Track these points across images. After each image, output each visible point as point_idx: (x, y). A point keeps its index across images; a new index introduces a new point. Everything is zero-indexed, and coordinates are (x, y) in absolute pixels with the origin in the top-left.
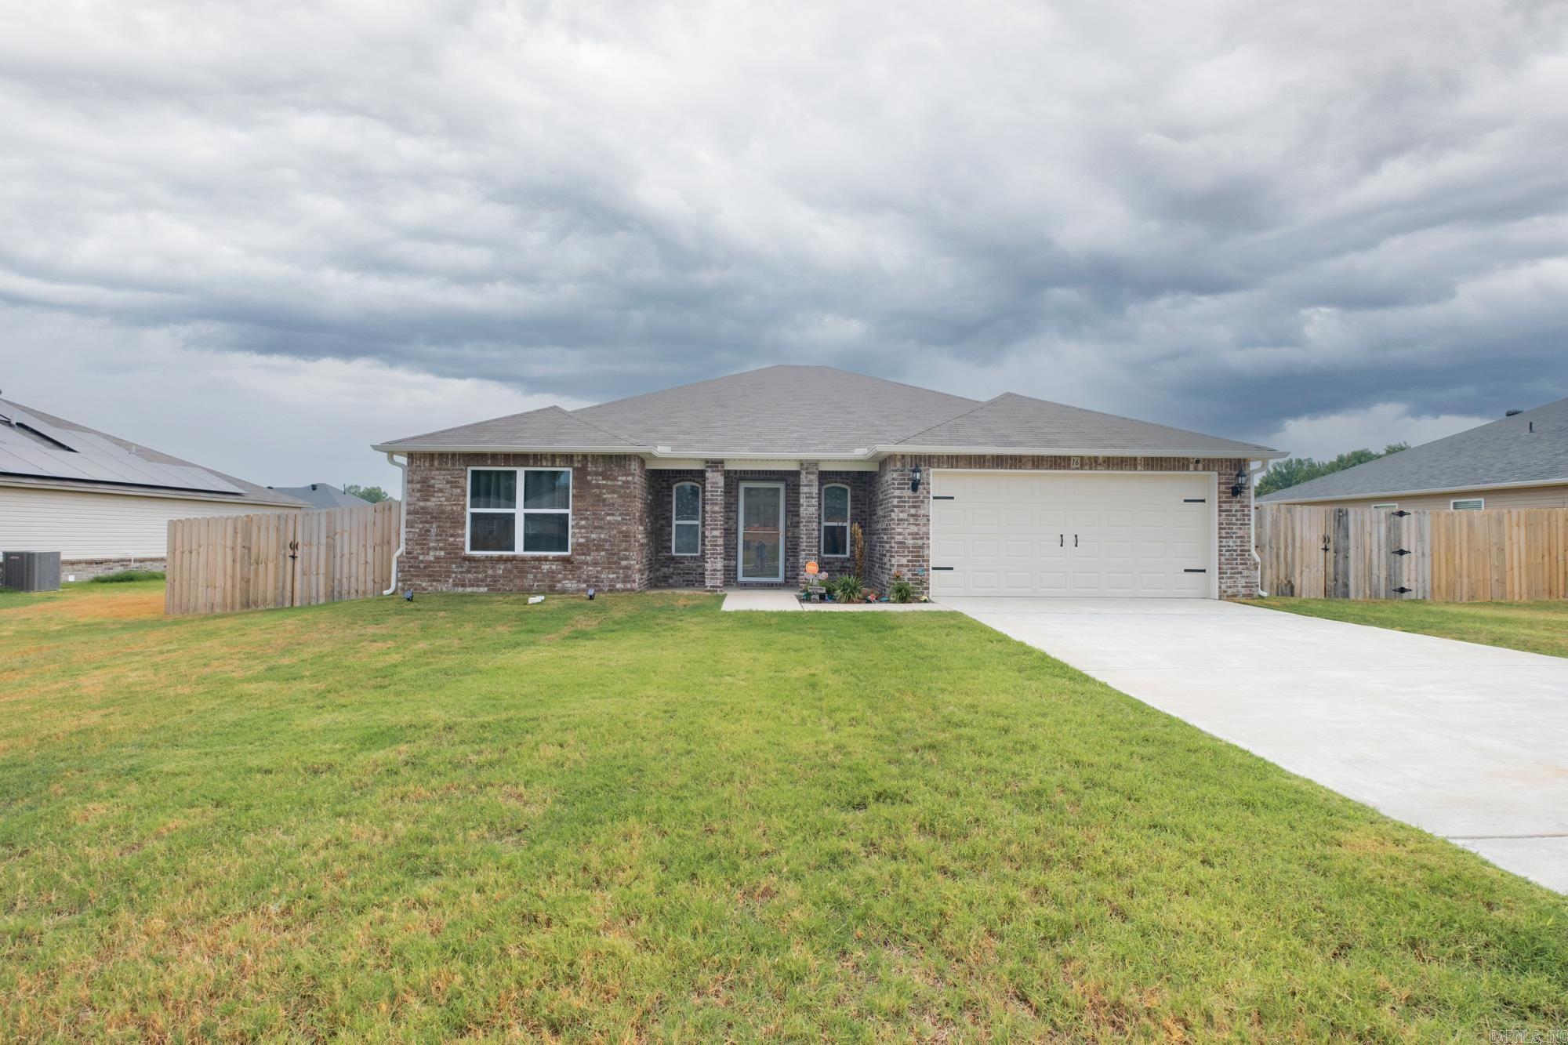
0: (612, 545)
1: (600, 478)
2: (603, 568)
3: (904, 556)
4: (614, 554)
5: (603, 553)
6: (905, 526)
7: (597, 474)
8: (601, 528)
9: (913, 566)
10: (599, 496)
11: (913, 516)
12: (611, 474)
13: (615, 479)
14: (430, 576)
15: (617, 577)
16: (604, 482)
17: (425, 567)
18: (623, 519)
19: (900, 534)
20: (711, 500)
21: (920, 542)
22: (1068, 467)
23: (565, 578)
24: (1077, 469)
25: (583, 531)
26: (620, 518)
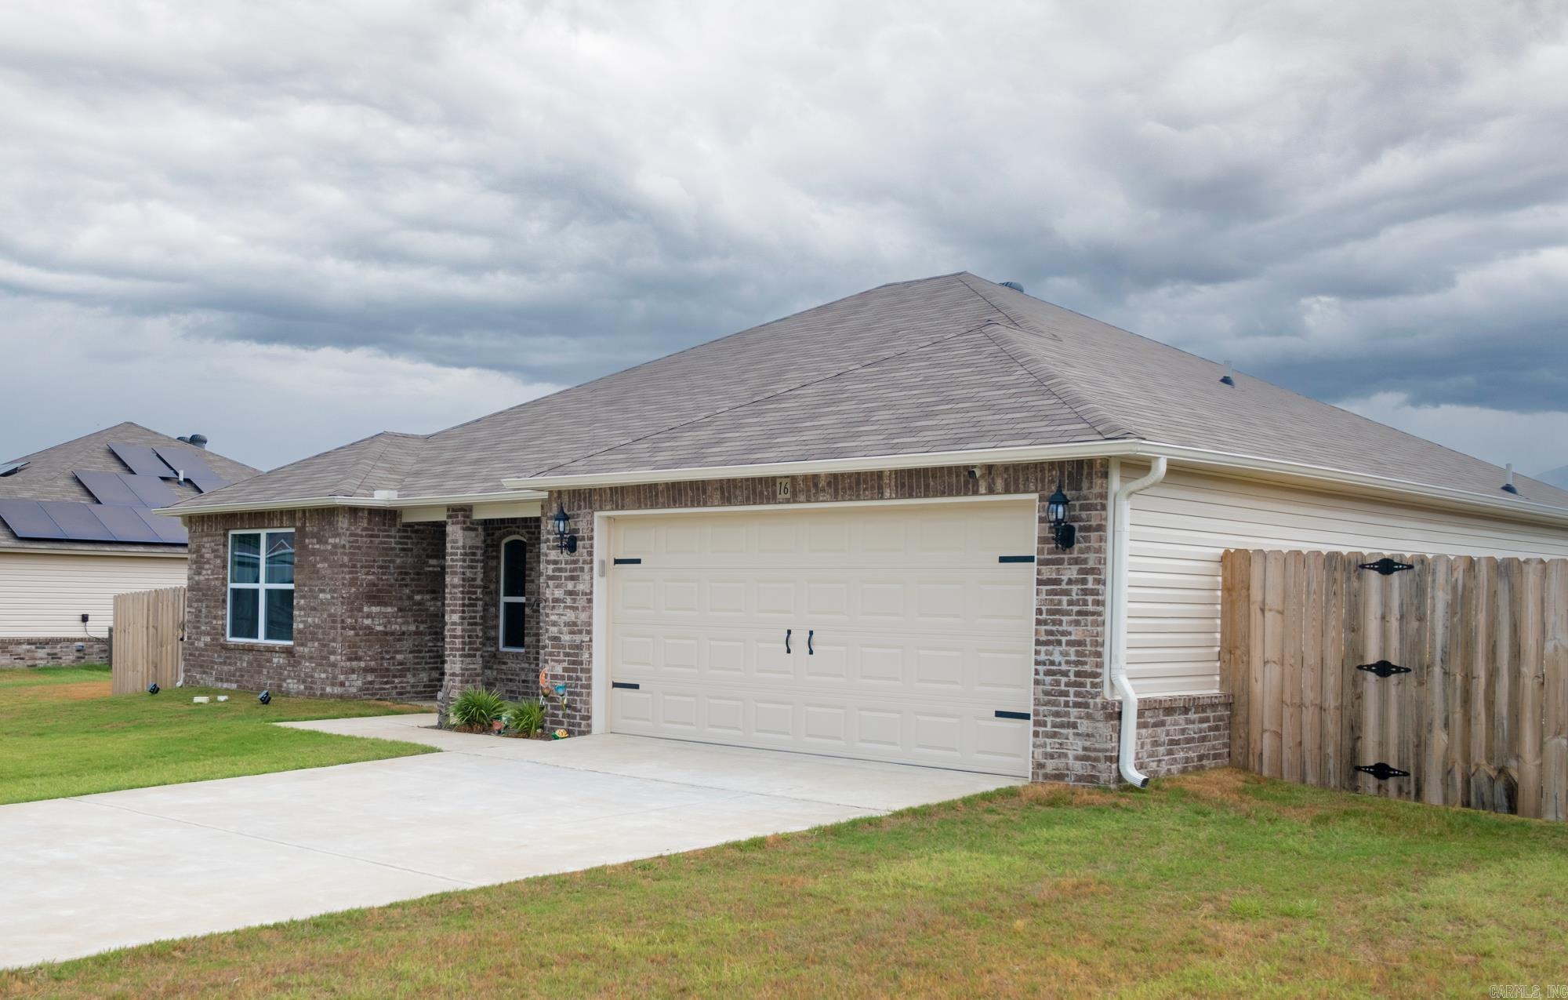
0: (324, 633)
1: (315, 541)
2: (317, 665)
3: (559, 662)
4: (325, 646)
5: (316, 644)
6: (561, 611)
7: (314, 536)
8: (315, 609)
9: (570, 678)
10: (314, 566)
11: (570, 593)
12: (324, 536)
13: (326, 543)
14: (201, 666)
15: (327, 678)
16: (317, 546)
17: (200, 655)
18: (333, 598)
19: (554, 624)
21: (577, 638)
22: (772, 499)
23: (289, 677)
24: (788, 501)
25: (302, 613)
26: (329, 596)
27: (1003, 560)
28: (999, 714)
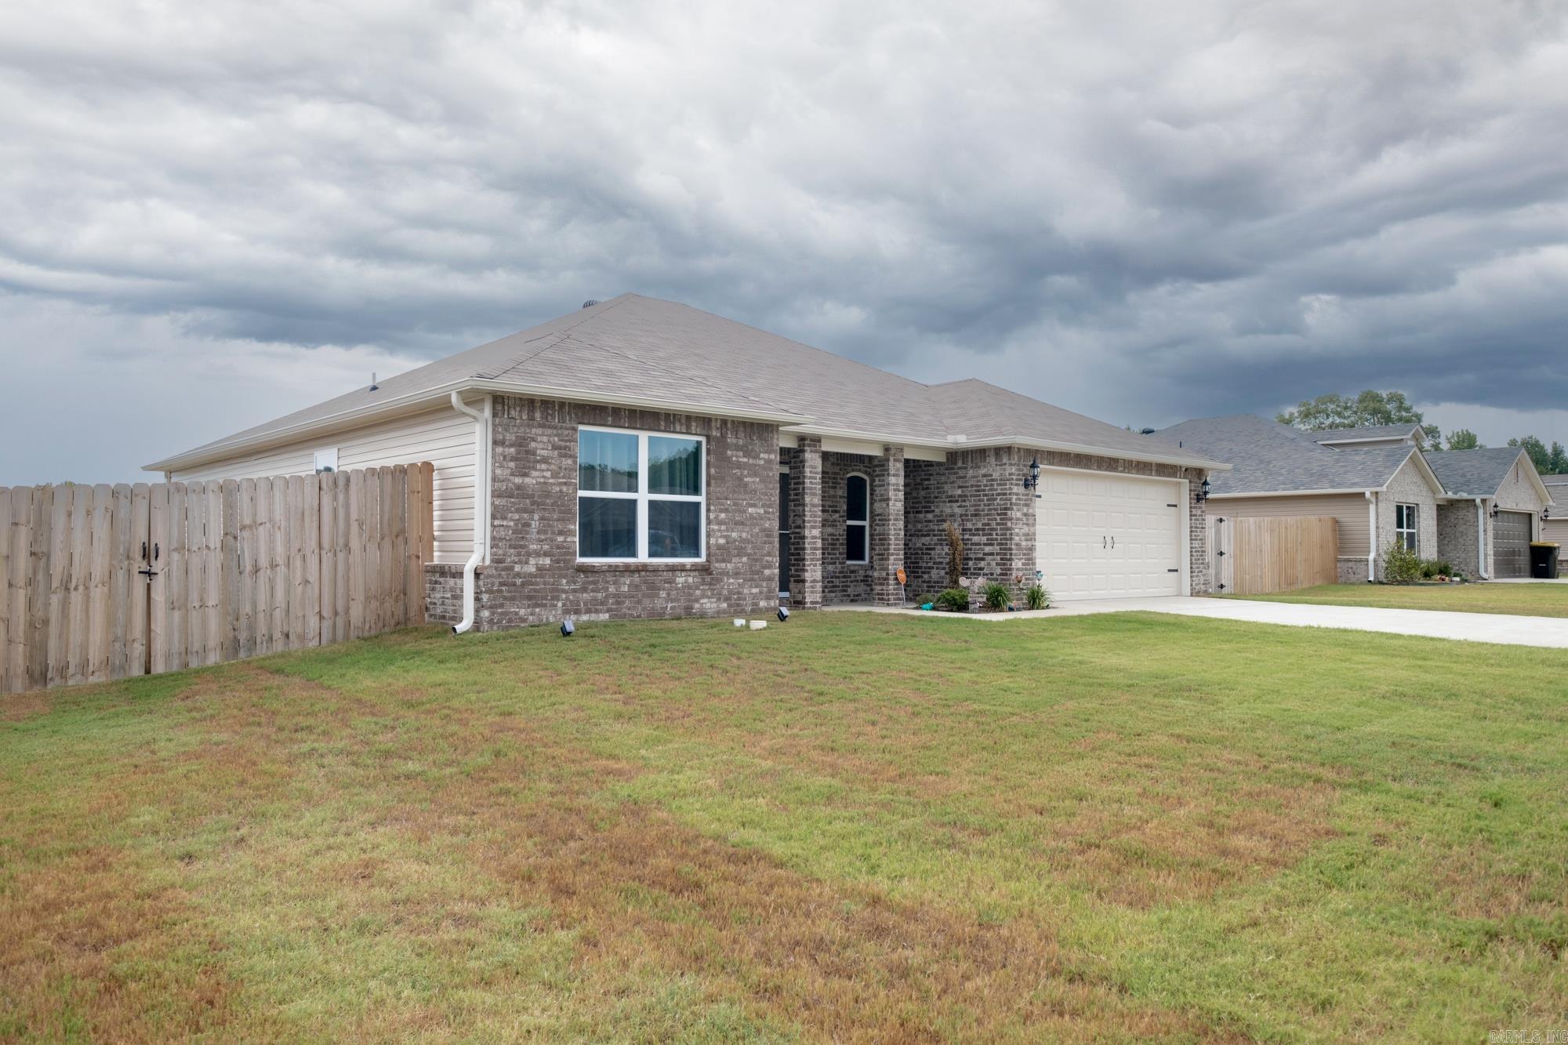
0: (754, 548)
1: (741, 454)
2: (744, 580)
3: (1020, 559)
4: (757, 560)
5: (745, 559)
6: (1020, 526)
7: (738, 448)
8: (742, 523)
9: (1026, 569)
10: (740, 479)
11: (1025, 515)
12: (752, 450)
13: (757, 457)
14: (529, 598)
15: (761, 592)
16: (745, 460)
17: (523, 584)
18: (765, 512)
19: (1017, 535)
20: (811, 489)
21: (1030, 543)
22: (1115, 469)
23: (703, 596)
24: (1121, 472)
25: (723, 527)
26: (762, 511)
27: (1169, 505)
28: (1169, 571)
